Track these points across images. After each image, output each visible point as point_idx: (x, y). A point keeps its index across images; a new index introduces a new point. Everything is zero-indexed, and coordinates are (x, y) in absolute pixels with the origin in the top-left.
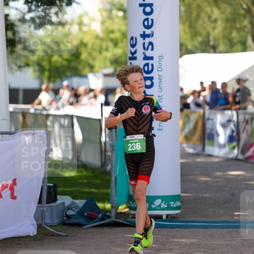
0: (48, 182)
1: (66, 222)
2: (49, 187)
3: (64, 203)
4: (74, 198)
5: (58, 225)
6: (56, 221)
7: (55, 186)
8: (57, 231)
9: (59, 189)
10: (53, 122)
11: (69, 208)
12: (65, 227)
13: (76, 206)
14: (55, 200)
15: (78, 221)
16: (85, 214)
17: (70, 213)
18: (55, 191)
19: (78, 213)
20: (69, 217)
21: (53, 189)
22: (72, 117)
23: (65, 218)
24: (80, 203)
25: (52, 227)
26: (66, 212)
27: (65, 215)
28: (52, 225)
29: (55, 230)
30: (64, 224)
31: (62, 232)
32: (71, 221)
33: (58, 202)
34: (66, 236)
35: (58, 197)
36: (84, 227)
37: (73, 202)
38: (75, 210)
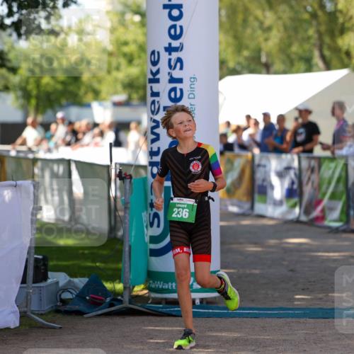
0: (36, 253)
1: (62, 308)
2: (36, 260)
3: (57, 283)
4: (72, 275)
5: (49, 312)
6: (46, 307)
7: (45, 259)
8: (47, 321)
9: (51, 263)
10: (42, 170)
11: (65, 290)
12: (59, 316)
13: (75, 287)
14: (45, 278)
15: (77, 308)
16: (88, 298)
17: (66, 296)
18: (45, 265)
19: (77, 296)
20: (64, 302)
21: (42, 263)
22: (69, 162)
23: (58, 304)
24: (81, 282)
25: (41, 315)
26: (60, 295)
27: (59, 300)
28: (40, 312)
29: (44, 320)
30: (57, 311)
31: (54, 323)
32: (68, 307)
33: (49, 281)
34: (60, 328)
35: (50, 274)
36: (85, 316)
37: (70, 281)
38: (73, 292)
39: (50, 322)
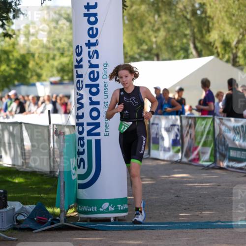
1: (16, 227)
3: (14, 209)
4: (24, 203)
5: (9, 230)
6: (6, 226)
7: (5, 193)
8: (7, 236)
9: (9, 195)
11: (19, 214)
12: (16, 232)
13: (27, 212)
14: (6, 206)
15: (28, 226)
16: (35, 219)
17: (21, 218)
18: (5, 197)
19: (27, 218)
20: (19, 222)
21: (3, 195)
22: (21, 123)
23: (15, 224)
24: (30, 208)
25: (3, 232)
26: (16, 218)
27: (15, 220)
28: (2, 230)
29: (5, 235)
30: (15, 229)
31: (13, 237)
32: (22, 226)
33: (8, 208)
34: (17, 240)
35: (9, 203)
36: (34, 231)
37: (23, 207)
38: (25, 215)
39: (10, 236)
